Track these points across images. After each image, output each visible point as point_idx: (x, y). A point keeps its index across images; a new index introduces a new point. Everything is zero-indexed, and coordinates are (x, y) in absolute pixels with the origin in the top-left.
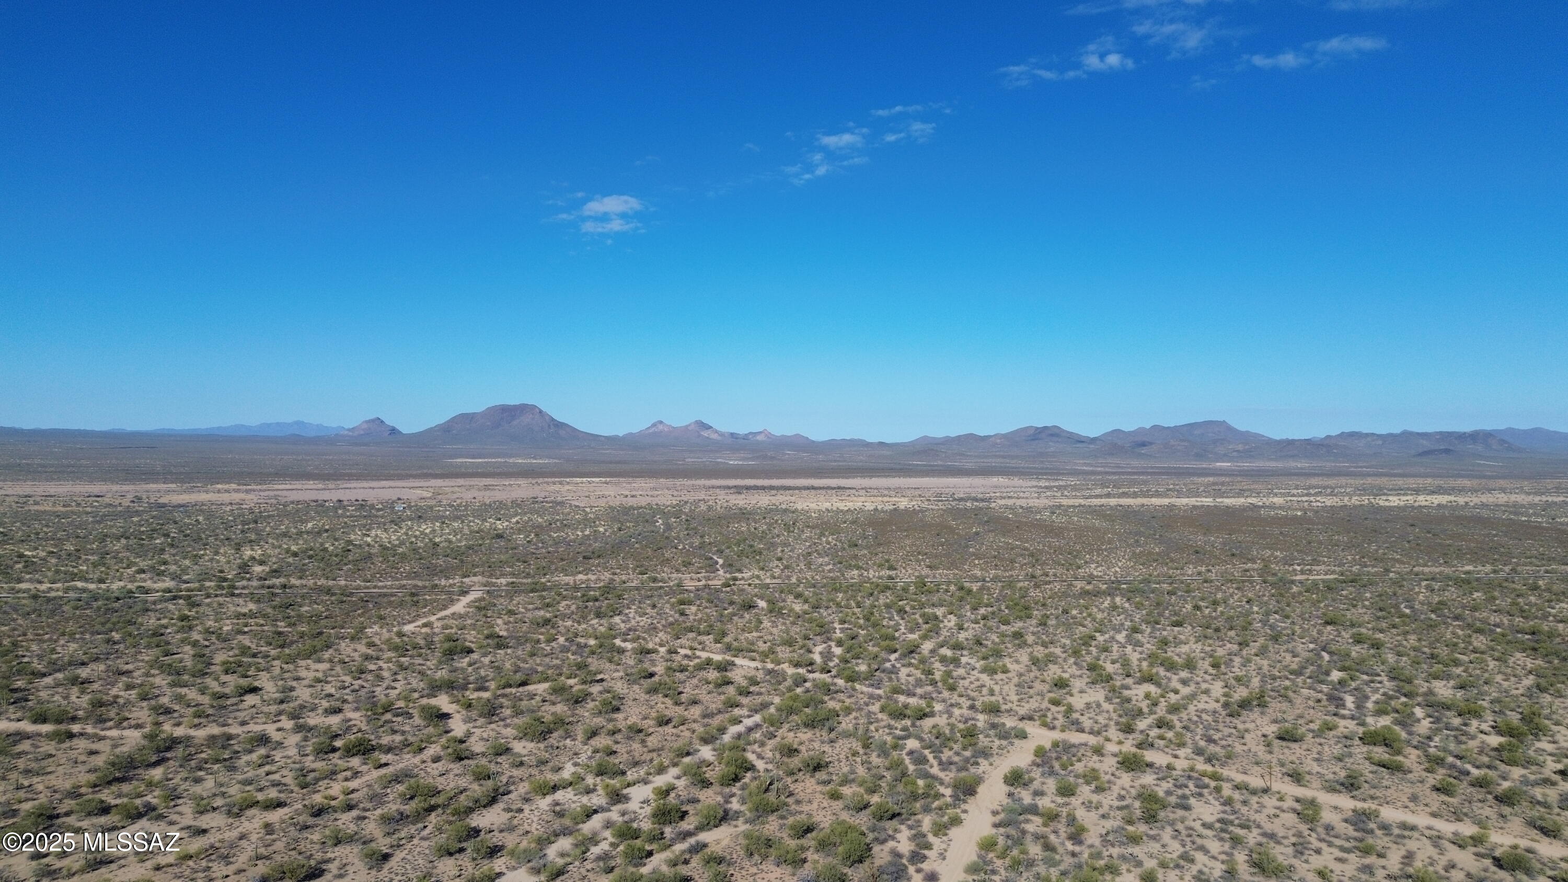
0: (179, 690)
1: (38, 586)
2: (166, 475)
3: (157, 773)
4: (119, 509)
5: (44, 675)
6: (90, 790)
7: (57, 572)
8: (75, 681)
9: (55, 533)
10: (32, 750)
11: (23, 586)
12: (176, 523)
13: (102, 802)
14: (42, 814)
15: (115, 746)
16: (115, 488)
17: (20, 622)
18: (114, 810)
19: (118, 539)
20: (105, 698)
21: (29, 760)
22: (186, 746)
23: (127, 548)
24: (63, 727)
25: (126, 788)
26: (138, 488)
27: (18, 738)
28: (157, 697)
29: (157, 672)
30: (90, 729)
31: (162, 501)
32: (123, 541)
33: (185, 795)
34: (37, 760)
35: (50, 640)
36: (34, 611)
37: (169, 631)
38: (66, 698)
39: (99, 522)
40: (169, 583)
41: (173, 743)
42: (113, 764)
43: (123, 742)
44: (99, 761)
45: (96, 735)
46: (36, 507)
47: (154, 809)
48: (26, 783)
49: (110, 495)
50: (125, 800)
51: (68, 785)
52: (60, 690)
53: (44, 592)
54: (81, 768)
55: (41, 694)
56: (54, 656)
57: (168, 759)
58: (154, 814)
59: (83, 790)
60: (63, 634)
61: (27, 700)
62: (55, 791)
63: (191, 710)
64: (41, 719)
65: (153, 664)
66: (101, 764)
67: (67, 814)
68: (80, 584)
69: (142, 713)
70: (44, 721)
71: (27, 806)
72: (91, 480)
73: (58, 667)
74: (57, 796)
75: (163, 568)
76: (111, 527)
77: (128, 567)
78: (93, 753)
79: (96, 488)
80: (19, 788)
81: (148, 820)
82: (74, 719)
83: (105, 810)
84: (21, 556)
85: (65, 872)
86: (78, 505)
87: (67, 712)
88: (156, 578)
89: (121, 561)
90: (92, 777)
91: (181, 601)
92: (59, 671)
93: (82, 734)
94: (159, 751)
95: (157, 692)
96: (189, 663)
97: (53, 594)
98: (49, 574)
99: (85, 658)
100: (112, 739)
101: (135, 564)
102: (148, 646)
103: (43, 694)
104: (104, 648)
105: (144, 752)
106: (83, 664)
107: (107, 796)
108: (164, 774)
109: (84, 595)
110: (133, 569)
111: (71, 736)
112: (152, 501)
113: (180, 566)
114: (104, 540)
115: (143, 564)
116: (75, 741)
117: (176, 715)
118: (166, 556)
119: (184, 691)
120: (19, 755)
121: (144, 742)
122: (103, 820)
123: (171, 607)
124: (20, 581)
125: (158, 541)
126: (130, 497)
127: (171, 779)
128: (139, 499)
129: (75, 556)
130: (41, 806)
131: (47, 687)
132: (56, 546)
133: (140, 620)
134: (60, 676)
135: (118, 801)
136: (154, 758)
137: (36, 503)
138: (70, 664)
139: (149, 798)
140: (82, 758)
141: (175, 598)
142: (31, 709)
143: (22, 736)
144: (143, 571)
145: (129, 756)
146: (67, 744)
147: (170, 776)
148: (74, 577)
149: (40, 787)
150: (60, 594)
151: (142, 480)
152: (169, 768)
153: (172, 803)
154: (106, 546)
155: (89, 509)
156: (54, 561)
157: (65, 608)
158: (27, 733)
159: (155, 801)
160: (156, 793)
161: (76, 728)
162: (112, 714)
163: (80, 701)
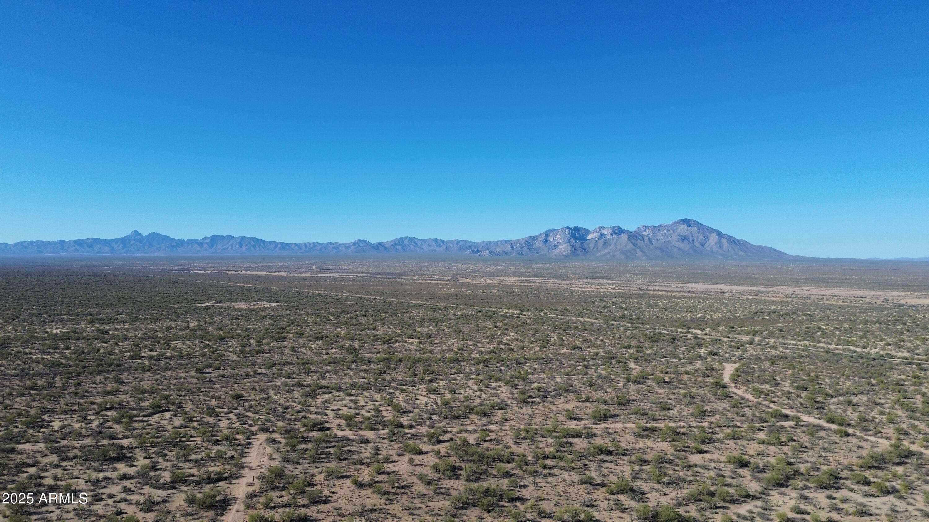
0: (913, 422)
1: (829, 346)
2: (904, 287)
3: (900, 470)
4: (875, 306)
5: (832, 397)
6: (859, 469)
7: (839, 339)
8: (849, 403)
9: (838, 317)
10: (826, 437)
11: (821, 345)
12: (910, 316)
13: (866, 477)
14: (832, 475)
15: (873, 447)
16: (873, 293)
17: (819, 364)
18: (873, 485)
19: (875, 323)
20: (867, 417)
21: (825, 442)
22: (919, 458)
23: (880, 329)
24: (843, 428)
25: (880, 473)
26: (887, 293)
27: (819, 428)
28: (899, 422)
29: (899, 407)
30: (858, 433)
31: (901, 302)
32: (878, 325)
33: (918, 488)
34: (829, 443)
35: (836, 377)
36: (827, 360)
37: (906, 383)
38: (845, 412)
39: (863, 313)
40: (906, 354)
41: (909, 454)
42: (872, 457)
43: (878, 445)
44: (864, 453)
45: (861, 437)
46: (827, 302)
47: (898, 491)
48: (824, 455)
49: (869, 297)
50: (880, 481)
51: (846, 462)
52: (841, 407)
53: (832, 350)
54: (853, 454)
55: (831, 407)
56: (838, 387)
57: (906, 463)
58: (898, 494)
59: (855, 467)
60: (843, 375)
61: (823, 409)
62: (839, 464)
63: (922, 436)
64: (831, 421)
65: (897, 402)
66: (865, 455)
67: (846, 479)
68: (852, 348)
69: (889, 430)
70: (833, 422)
71: (824, 468)
72: (859, 287)
73: (839, 393)
74: (840, 466)
75: (902, 344)
76: (871, 316)
77: (881, 341)
78: (860, 447)
79: (861, 293)
80: (820, 456)
81: (894, 497)
82: (849, 425)
83: (868, 483)
84: (820, 328)
85: (845, 511)
86: (851, 302)
87: (845, 420)
88: (898, 350)
89: (876, 337)
90: (860, 462)
91: (914, 366)
92: (840, 395)
93: (854, 435)
94: (900, 456)
95: (899, 420)
96: (920, 406)
97: (837, 352)
98: (835, 340)
99: (855, 391)
100: (871, 442)
101: (885, 340)
102: (893, 391)
103: (833, 407)
104: (866, 387)
105: (892, 455)
106: (854, 394)
107: (869, 474)
108: (904, 471)
109: (855, 354)
110: (884, 342)
111: (848, 434)
112: (895, 302)
113: (913, 344)
114: (866, 324)
115: (890, 340)
116: (850, 438)
117: (911, 437)
118: (904, 337)
119: (917, 423)
120: (820, 438)
121: (891, 449)
122: (866, 488)
123: (908, 369)
124: (819, 342)
125: (899, 327)
126: (882, 299)
127: (909, 476)
128: (887, 300)
129: (850, 331)
130: (831, 470)
131: (834, 404)
132: (838, 325)
133: (888, 374)
134: (841, 398)
135: (875, 480)
136: (897, 460)
137: (828, 300)
138: (847, 393)
139: (894, 484)
140: (854, 449)
141: (910, 363)
142: (826, 414)
143: (821, 428)
144: (890, 345)
145: (882, 455)
146: (845, 439)
147: (908, 474)
148: (848, 343)
149: (831, 459)
150: (841, 352)
151: (890, 289)
152: (907, 469)
153: (910, 492)
154: (867, 327)
155: (857, 305)
156: (837, 333)
157: (844, 360)
158: (823, 427)
159: (898, 487)
160: (899, 482)
161: (850, 431)
162: (872, 427)
163: (853, 416)
